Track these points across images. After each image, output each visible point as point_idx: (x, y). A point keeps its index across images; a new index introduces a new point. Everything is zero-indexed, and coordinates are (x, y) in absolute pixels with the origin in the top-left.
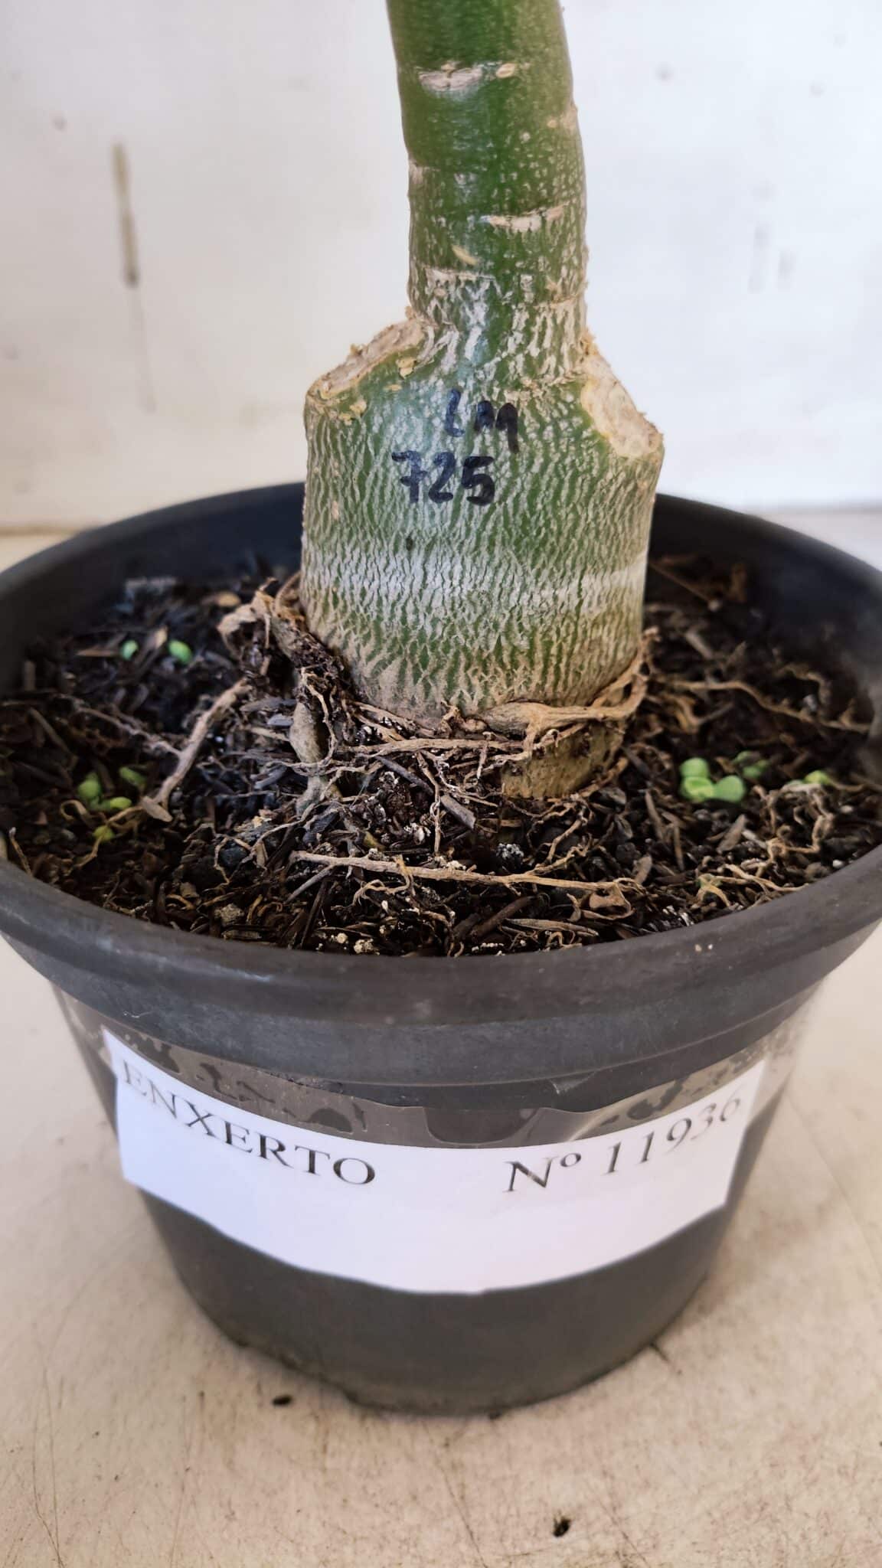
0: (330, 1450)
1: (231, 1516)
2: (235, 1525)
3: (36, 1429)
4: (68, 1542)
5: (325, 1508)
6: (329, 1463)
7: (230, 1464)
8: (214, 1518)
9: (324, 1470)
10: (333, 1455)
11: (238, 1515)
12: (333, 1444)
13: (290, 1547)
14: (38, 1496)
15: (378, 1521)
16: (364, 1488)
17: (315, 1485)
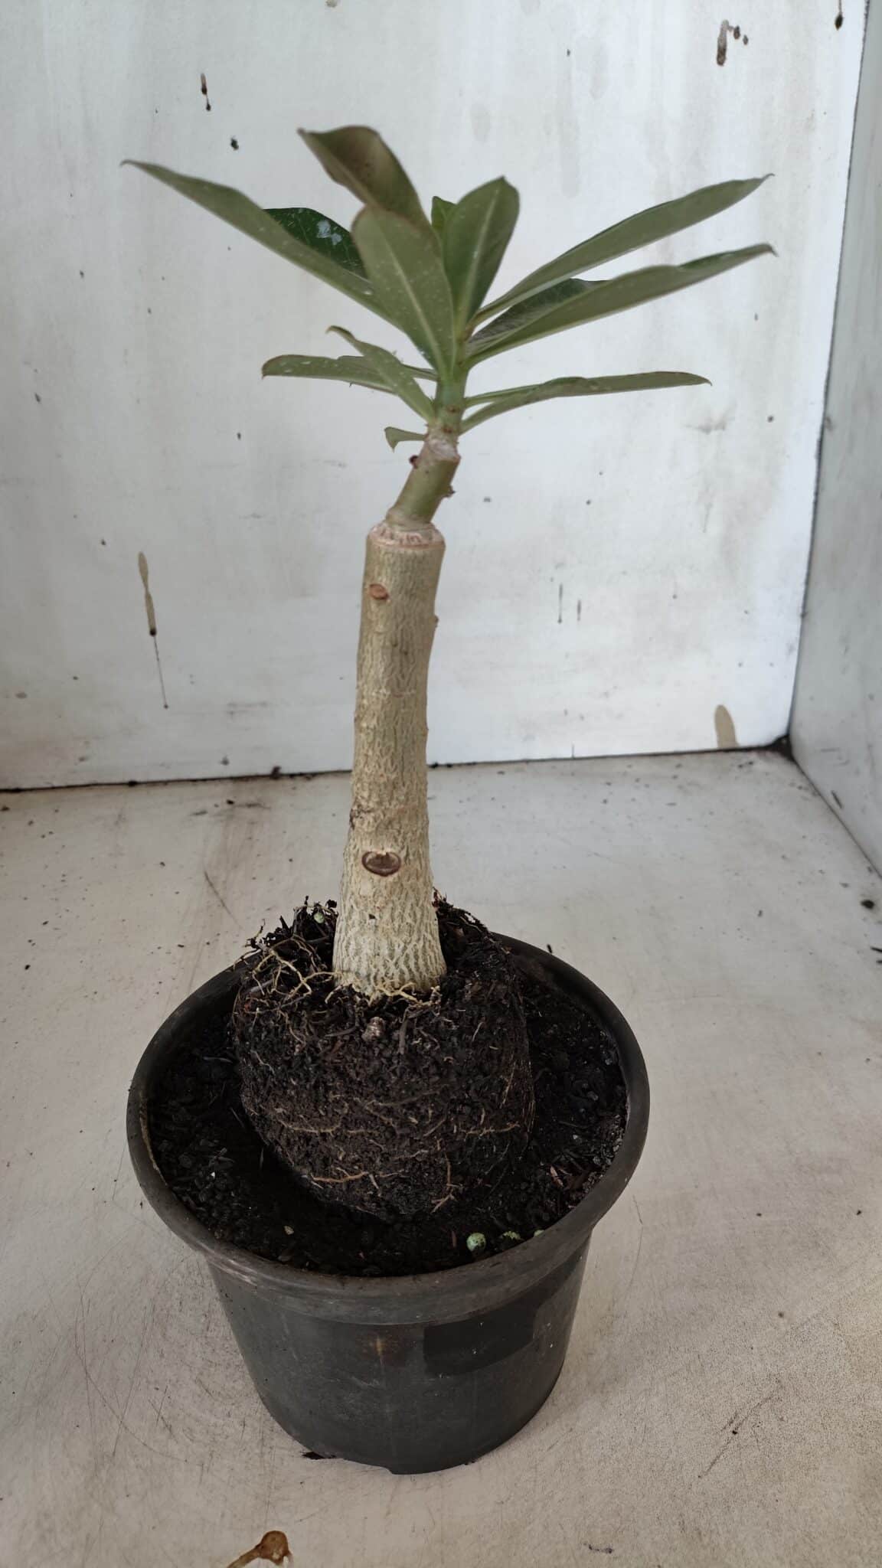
0: (210, 1329)
1: (162, 1356)
2: (164, 1360)
3: (77, 1321)
4: (90, 1365)
5: (204, 1352)
6: (209, 1334)
7: (164, 1335)
8: (154, 1356)
9: (206, 1337)
10: (211, 1331)
11: (165, 1355)
12: (212, 1326)
13: (188, 1368)
14: (77, 1348)
15: (227, 1358)
16: (223, 1345)
17: (201, 1344)
